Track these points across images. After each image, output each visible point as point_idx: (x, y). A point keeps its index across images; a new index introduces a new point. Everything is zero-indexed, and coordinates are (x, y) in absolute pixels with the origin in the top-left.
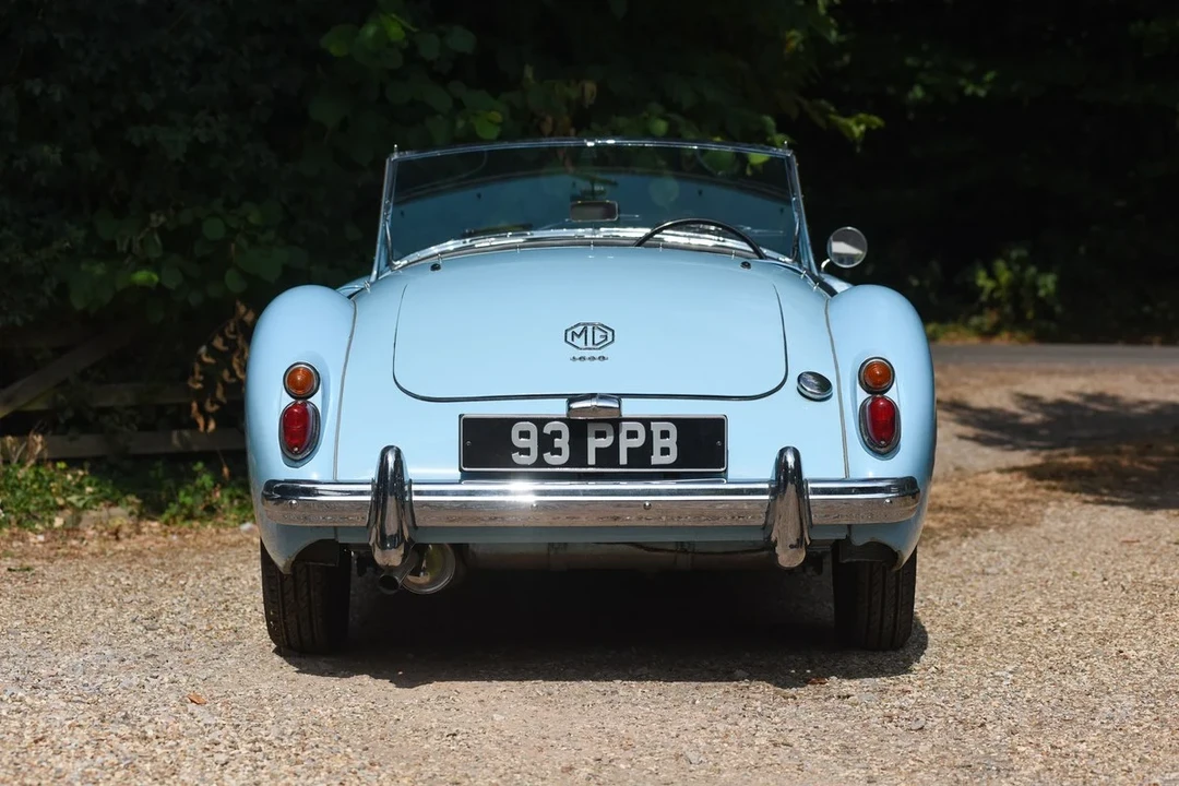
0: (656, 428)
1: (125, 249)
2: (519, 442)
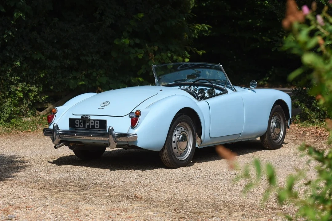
0: (96, 122)
1: (78, 78)
2: (76, 123)
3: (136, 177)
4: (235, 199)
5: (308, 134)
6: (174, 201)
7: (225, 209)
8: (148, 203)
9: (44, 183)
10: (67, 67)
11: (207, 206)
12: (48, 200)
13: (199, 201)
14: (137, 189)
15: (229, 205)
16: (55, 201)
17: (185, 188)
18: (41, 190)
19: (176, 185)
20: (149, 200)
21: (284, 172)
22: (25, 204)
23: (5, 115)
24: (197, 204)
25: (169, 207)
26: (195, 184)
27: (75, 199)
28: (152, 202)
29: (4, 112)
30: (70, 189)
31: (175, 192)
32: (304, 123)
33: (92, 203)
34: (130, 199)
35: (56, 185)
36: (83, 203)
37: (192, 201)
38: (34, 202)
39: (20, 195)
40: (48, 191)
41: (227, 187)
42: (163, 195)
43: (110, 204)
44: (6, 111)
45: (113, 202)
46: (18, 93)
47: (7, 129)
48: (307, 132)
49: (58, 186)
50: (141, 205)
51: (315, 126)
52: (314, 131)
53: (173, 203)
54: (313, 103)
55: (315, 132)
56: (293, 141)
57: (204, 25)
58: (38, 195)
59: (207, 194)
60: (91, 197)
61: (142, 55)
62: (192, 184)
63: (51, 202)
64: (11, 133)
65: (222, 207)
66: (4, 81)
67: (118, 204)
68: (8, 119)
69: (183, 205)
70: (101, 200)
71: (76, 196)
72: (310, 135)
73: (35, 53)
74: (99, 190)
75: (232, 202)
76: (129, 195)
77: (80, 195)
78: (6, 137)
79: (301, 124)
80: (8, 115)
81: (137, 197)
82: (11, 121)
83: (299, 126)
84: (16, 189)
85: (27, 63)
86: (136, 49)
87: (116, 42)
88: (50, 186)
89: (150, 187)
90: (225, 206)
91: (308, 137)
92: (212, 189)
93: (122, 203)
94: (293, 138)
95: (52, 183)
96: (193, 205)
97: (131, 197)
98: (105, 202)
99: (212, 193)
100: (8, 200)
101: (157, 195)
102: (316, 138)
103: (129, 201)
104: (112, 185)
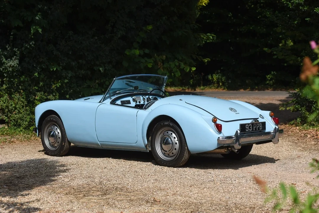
2: (246, 128)
3: (152, 181)
4: (245, 201)
5: (309, 136)
6: (190, 203)
7: (237, 211)
8: (166, 206)
9: (68, 188)
10: (81, 77)
11: (220, 208)
12: (75, 205)
13: (213, 204)
14: (155, 193)
15: (240, 207)
16: (81, 205)
17: (199, 192)
18: (67, 196)
19: (190, 189)
20: (167, 203)
21: (288, 174)
22: (54, 209)
23: (24, 123)
24: (211, 206)
25: (186, 209)
26: (208, 187)
27: (99, 203)
28: (170, 205)
29: (24, 120)
30: (94, 194)
31: (190, 195)
32: (304, 126)
33: (115, 207)
34: (150, 202)
35: (80, 190)
36: (107, 208)
37: (207, 204)
38: (63, 207)
39: (48, 200)
40: (74, 196)
41: (237, 190)
42: (179, 198)
43: (131, 207)
44: (25, 119)
45: (134, 205)
46: (36, 102)
47: (27, 136)
48: (308, 135)
49: (82, 191)
50: (161, 208)
51: (315, 129)
52: (314, 133)
53: (189, 206)
54: (313, 107)
55: (316, 134)
56: (295, 144)
57: (209, 34)
58: (65, 200)
59: (219, 197)
60: (113, 201)
61: (151, 64)
62: (205, 188)
63: (77, 206)
64: (30, 140)
65: (234, 209)
66: (23, 91)
67: (139, 207)
68: (27, 126)
69: (198, 207)
70: (123, 204)
71: (100, 201)
72: (311, 138)
73: (52, 64)
74: (120, 195)
75: (243, 204)
76: (148, 199)
77: (104, 200)
78: (26, 144)
79: (302, 127)
80: (27, 123)
81: (156, 201)
82: (30, 128)
83: (300, 129)
84: (44, 194)
85: (44, 74)
86: (146, 59)
87: (127, 52)
88: (74, 191)
89: (166, 190)
90: (236, 208)
91: (309, 140)
92: (224, 192)
93: (142, 206)
94: (295, 141)
95: (76, 188)
96: (208, 207)
97: (150, 201)
98: (127, 206)
99: (224, 196)
100: (38, 205)
101: (174, 198)
102: (316, 140)
103: (149, 205)
104: (131, 189)
